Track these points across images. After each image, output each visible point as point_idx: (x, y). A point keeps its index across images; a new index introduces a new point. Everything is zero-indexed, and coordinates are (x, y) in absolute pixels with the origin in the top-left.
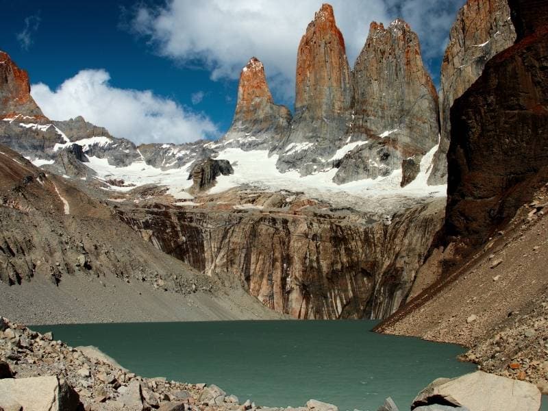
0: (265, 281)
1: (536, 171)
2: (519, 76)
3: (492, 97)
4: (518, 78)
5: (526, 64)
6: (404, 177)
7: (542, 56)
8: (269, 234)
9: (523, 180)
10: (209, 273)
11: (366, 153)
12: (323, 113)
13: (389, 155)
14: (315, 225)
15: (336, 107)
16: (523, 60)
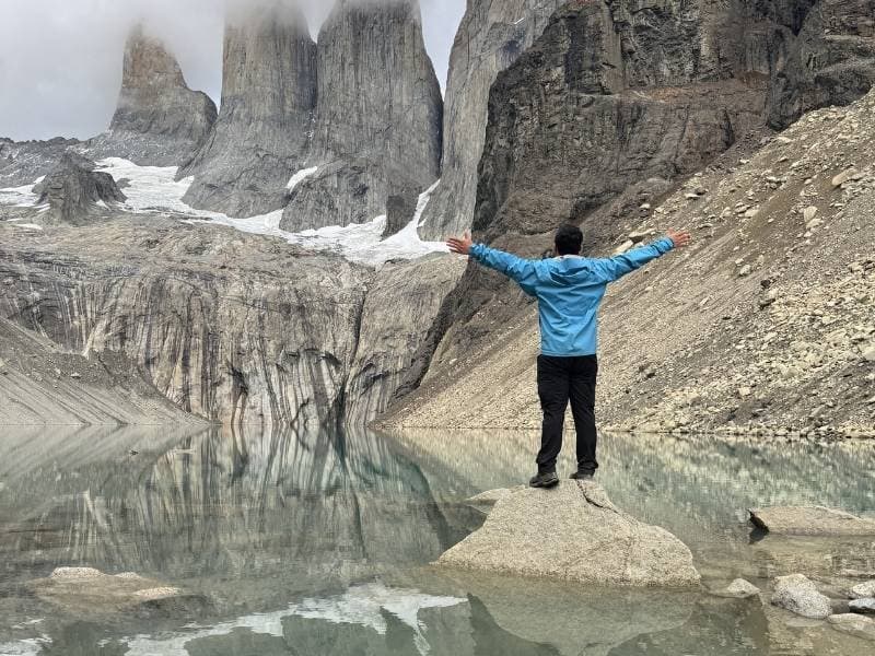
0: (178, 367)
1: (618, 193)
2: (604, 36)
3: (559, 69)
4: (602, 39)
5: (615, 19)
6: (389, 223)
7: (640, 8)
8: (183, 295)
9: (598, 205)
10: (85, 353)
11: (333, 182)
12: (267, 109)
13: (367, 188)
14: (257, 284)
15: (288, 102)
16: (612, 12)
